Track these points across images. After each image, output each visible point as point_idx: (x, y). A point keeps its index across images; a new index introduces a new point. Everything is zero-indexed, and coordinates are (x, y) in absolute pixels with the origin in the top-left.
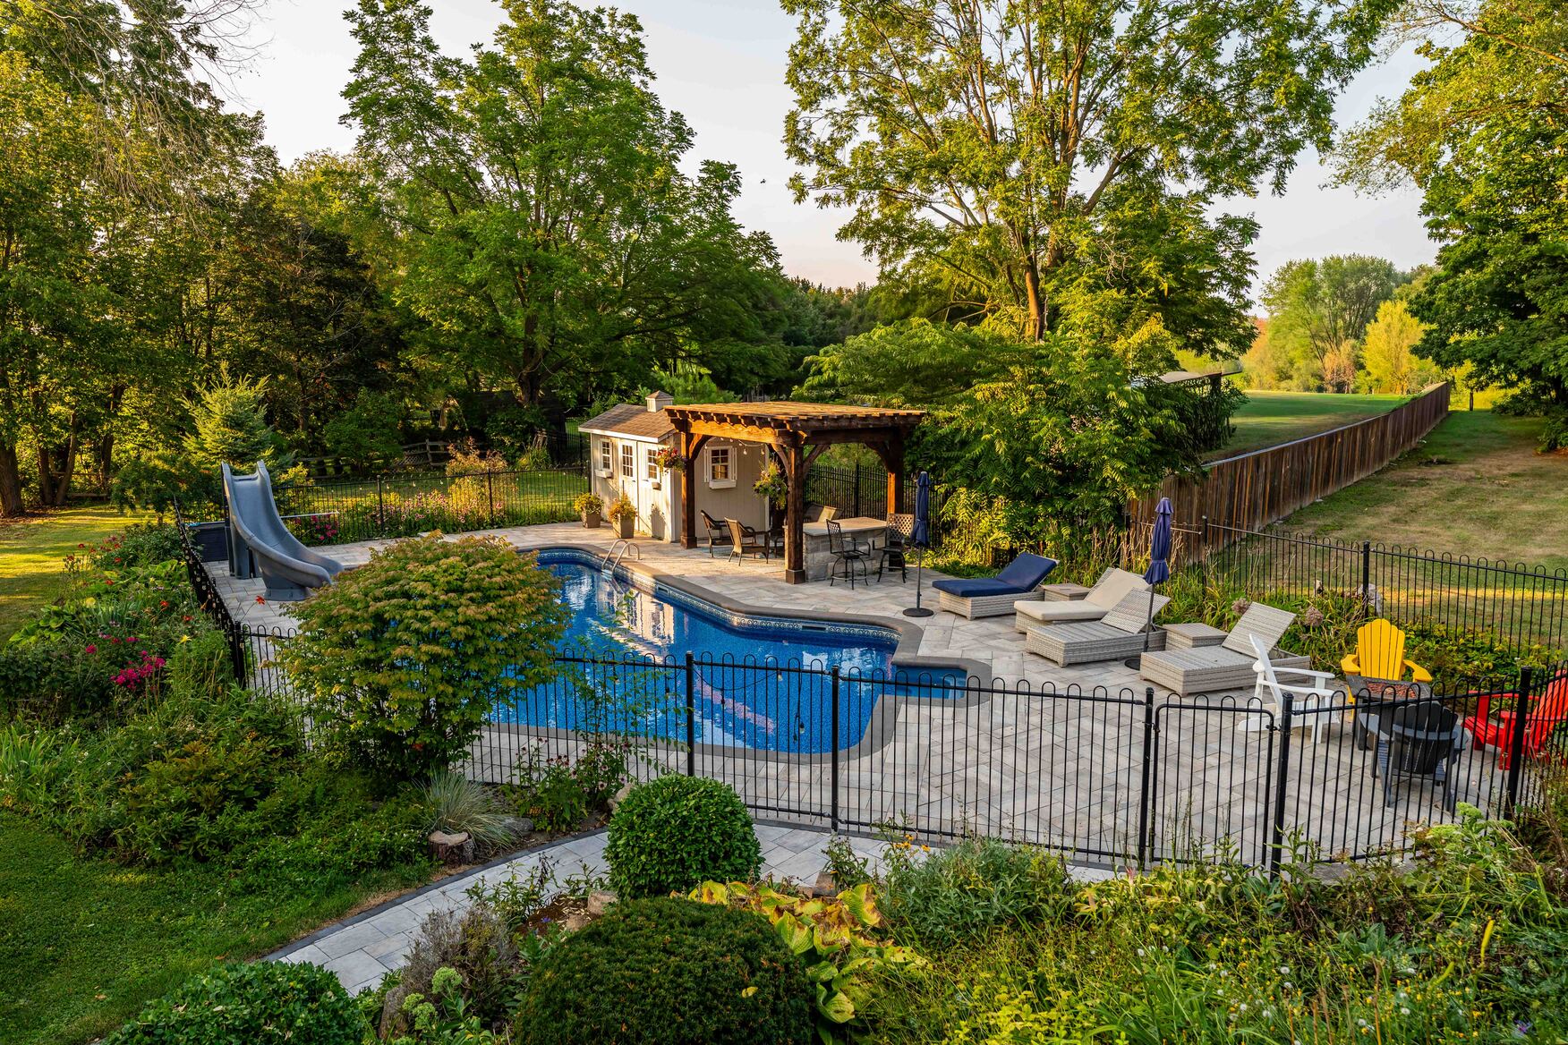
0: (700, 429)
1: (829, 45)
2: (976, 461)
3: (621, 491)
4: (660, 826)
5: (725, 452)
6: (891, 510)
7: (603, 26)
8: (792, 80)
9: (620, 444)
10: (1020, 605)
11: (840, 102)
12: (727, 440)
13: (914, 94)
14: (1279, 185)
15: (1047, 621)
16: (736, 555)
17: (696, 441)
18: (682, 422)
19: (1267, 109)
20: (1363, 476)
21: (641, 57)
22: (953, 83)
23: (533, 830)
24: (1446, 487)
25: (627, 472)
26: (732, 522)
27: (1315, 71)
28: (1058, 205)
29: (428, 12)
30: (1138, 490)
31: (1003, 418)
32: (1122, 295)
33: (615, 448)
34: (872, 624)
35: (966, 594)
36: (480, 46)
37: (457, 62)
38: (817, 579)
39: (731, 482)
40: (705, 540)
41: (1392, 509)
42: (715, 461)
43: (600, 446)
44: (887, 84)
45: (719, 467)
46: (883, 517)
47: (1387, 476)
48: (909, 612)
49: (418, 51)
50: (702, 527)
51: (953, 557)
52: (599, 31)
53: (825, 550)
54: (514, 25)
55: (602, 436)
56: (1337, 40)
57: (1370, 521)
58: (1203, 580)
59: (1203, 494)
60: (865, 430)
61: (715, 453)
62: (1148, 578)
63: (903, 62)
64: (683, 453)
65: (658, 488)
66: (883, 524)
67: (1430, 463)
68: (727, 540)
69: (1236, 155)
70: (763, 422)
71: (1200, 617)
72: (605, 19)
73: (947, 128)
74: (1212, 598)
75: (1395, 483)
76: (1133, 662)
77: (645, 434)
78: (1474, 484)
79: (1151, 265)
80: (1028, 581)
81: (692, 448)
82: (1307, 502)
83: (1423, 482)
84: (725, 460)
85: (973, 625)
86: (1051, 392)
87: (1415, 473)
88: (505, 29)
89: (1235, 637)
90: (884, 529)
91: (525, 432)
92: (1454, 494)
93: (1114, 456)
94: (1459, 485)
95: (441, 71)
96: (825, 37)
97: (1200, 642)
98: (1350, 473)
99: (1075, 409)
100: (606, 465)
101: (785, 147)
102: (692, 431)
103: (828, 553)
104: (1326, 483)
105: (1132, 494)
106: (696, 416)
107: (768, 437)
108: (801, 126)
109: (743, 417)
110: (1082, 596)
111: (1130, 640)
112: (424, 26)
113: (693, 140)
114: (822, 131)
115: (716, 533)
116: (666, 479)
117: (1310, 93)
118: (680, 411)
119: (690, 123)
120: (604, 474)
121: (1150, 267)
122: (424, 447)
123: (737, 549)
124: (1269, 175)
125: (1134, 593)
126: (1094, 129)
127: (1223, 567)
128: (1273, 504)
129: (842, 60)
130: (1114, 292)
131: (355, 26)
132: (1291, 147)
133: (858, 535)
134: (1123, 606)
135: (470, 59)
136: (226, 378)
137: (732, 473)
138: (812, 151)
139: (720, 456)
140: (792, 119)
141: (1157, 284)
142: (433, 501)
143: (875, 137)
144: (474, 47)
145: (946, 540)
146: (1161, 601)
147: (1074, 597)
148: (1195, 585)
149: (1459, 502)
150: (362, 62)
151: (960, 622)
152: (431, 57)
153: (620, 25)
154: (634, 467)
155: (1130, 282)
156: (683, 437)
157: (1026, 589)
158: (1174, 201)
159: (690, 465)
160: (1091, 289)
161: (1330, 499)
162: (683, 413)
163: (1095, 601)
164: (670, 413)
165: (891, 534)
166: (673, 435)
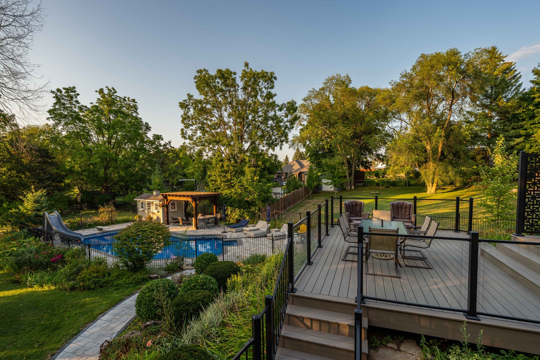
0: (170, 198)
1: (190, 115)
2: (232, 202)
4: (205, 260)
5: (174, 203)
6: (215, 213)
7: (126, 101)
8: (183, 122)
10: (244, 228)
11: (194, 127)
12: (175, 200)
13: (209, 126)
14: (281, 148)
15: (250, 231)
16: (180, 225)
17: (169, 201)
18: (165, 197)
19: (277, 134)
21: (136, 109)
22: (218, 125)
23: (168, 273)
24: (313, 203)
25: (149, 209)
26: (180, 218)
27: (285, 129)
28: (241, 151)
29: (78, 94)
32: (255, 169)
33: (145, 203)
34: (216, 235)
35: (234, 228)
36: (92, 103)
37: (86, 107)
38: (201, 228)
39: (176, 210)
40: (171, 223)
41: (304, 207)
43: (140, 203)
44: (203, 124)
45: (173, 206)
47: (304, 202)
48: (222, 232)
49: (74, 103)
50: (170, 220)
52: (125, 102)
53: (202, 222)
54: (102, 99)
55: (141, 201)
56: (288, 124)
57: (301, 210)
58: (275, 221)
59: (273, 206)
60: (209, 197)
61: (172, 203)
62: (267, 221)
63: (207, 119)
64: (166, 203)
65: (158, 212)
66: (214, 216)
67: (310, 199)
68: (179, 222)
69: (273, 142)
70: (188, 196)
71: (275, 228)
72: (127, 99)
73: (217, 133)
74: (277, 224)
76: (265, 236)
77: (156, 200)
78: (317, 202)
80: (244, 224)
81: (168, 202)
82: (291, 207)
83: (309, 203)
84: (175, 205)
85: (236, 233)
86: (245, 188)
87: (308, 201)
88: (99, 99)
89: (282, 230)
94: (315, 203)
95: (81, 108)
96: (189, 114)
97: (276, 231)
98: (297, 201)
101: (181, 136)
102: (168, 199)
103: (204, 223)
104: (293, 203)
106: (169, 195)
107: (188, 199)
108: (184, 131)
110: (255, 226)
111: (265, 232)
112: (76, 97)
113: (151, 129)
114: (189, 133)
115: (175, 221)
116: (161, 210)
117: (285, 132)
119: (150, 125)
120: (142, 209)
121: (260, 163)
122: (73, 206)
123: (181, 224)
124: (279, 147)
125: (264, 224)
126: (246, 136)
127: (279, 219)
128: (285, 208)
129: (193, 118)
131: (54, 95)
132: (282, 141)
133: (209, 219)
134: (262, 227)
135: (89, 106)
136: (33, 190)
137: (176, 208)
138: (187, 137)
139: (173, 204)
140: (182, 130)
141: (261, 167)
142: (96, 219)
143: (201, 135)
144: (91, 103)
146: (269, 225)
147: (253, 226)
148: (274, 222)
149: (315, 206)
150: (55, 104)
151: (233, 233)
152: (78, 105)
153: (131, 101)
154: (151, 208)
155: (256, 166)
156: (166, 200)
157: (244, 226)
158: (262, 151)
159: (167, 206)
160: (249, 167)
161: (294, 206)
162: (166, 195)
163: (257, 227)
164: (162, 195)
165: (216, 218)
166: (163, 200)
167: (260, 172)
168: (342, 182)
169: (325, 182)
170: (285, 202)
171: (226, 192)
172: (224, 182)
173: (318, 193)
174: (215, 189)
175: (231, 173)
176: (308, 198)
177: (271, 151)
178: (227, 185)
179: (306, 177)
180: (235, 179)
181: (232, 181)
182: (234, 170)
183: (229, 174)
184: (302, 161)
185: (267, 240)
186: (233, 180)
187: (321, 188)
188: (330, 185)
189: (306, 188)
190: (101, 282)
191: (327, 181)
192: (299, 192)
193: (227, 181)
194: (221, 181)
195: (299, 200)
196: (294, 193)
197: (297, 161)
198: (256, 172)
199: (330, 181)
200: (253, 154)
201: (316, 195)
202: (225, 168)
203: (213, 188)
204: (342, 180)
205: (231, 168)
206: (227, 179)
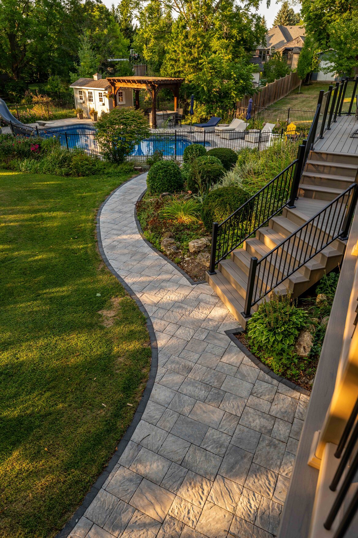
0: (118, 85)
3: (88, 107)
5: (122, 93)
6: (176, 109)
9: (87, 92)
10: (216, 128)
15: (223, 131)
17: (117, 89)
18: (113, 84)
20: (282, 97)
24: (301, 100)
25: (91, 100)
30: (239, 99)
31: (205, 80)
32: (227, 41)
33: (84, 93)
35: (202, 127)
38: (160, 127)
41: (290, 105)
42: (119, 96)
43: (78, 92)
46: (174, 110)
47: (288, 97)
51: (189, 121)
53: (161, 119)
55: (78, 89)
60: (170, 84)
64: (113, 93)
65: (104, 105)
67: (298, 93)
70: (144, 82)
71: (255, 128)
74: (256, 125)
75: (290, 99)
76: (243, 138)
77: (99, 87)
78: (308, 99)
79: (235, 31)
80: (215, 123)
81: (116, 91)
82: (270, 105)
83: (296, 99)
84: (122, 95)
85: (206, 134)
87: (294, 96)
89: (263, 131)
90: (175, 113)
91: (20, 90)
92: (303, 101)
93: (234, 90)
94: (304, 99)
98: (280, 97)
99: (223, 77)
100: (81, 99)
102: (116, 86)
103: (163, 120)
104: (274, 99)
105: (238, 100)
106: (119, 81)
107: (144, 87)
109: (137, 81)
110: (228, 126)
111: (242, 133)
116: (106, 100)
118: (113, 79)
120: (80, 101)
121: (235, 32)
125: (241, 123)
128: (264, 104)
130: (225, 40)
133: (168, 115)
134: (239, 126)
137: (124, 100)
139: (120, 94)
141: (236, 38)
145: (186, 117)
146: (248, 124)
147: (226, 126)
149: (304, 103)
154: (93, 98)
155: (229, 37)
156: (113, 88)
157: (215, 125)
158: (238, 8)
159: (115, 97)
160: (219, 39)
161: (275, 103)
162: (114, 80)
163: (231, 126)
164: (109, 80)
165: (176, 114)
166: (110, 87)
167: (234, 47)
168: (352, 66)
169: (326, 66)
170: (264, 96)
171: (190, 77)
172: (189, 62)
173: (311, 84)
174: (175, 73)
175: (198, 48)
176: (296, 91)
177: (252, 10)
178: (193, 66)
179: (296, 57)
180: (205, 57)
181: (200, 61)
182: (203, 43)
183: (196, 50)
184: (288, 27)
185: (245, 142)
186: (202, 58)
187: (316, 76)
188: (332, 71)
189: (294, 75)
190: (92, 170)
191: (329, 65)
192: (284, 81)
193: (192, 61)
194: (185, 60)
195: (283, 94)
196: (277, 82)
197: (281, 27)
198: (228, 46)
199: (333, 64)
200: (226, 16)
201: (306, 87)
202: (191, 40)
203: (173, 71)
204: (352, 63)
205: (199, 39)
206: (192, 57)
